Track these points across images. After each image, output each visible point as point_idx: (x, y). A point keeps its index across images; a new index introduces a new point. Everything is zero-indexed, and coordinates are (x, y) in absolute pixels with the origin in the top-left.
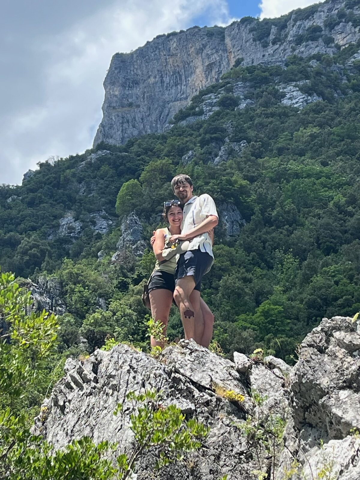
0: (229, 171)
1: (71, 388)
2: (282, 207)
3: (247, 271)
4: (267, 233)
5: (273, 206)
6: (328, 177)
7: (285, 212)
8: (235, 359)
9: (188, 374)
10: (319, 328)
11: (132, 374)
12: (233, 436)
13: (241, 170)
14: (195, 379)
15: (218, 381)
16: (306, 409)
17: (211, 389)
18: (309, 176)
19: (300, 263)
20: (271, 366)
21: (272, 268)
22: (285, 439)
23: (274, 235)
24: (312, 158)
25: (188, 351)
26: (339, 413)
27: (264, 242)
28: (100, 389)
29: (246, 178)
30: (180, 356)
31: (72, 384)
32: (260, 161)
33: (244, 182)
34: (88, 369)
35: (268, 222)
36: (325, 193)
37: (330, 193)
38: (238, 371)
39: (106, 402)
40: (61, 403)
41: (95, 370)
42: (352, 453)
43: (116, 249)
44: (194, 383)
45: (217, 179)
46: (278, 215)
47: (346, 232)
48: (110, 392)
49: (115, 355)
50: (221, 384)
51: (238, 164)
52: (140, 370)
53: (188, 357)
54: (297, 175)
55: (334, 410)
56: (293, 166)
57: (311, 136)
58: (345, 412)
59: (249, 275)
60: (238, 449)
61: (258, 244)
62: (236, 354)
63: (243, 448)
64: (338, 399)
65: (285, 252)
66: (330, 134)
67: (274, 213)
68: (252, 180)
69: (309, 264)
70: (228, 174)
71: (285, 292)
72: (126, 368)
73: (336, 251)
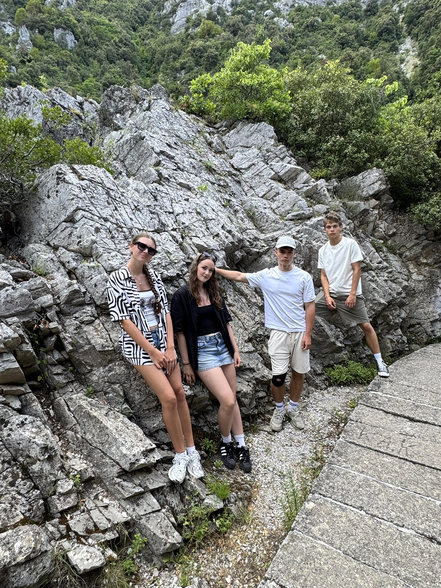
0: (68, 14)
1: (9, 102)
2: (92, 37)
3: (79, 65)
4: (86, 49)
5: (88, 36)
6: (112, 27)
7: (94, 41)
8: (77, 98)
9: (59, 102)
10: (110, 89)
11: (35, 99)
12: (78, 128)
13: (73, 15)
14: (62, 104)
15: (71, 106)
16: (104, 119)
17: (69, 109)
18: (103, 25)
19: (100, 66)
20: (91, 103)
21: (89, 66)
22: (97, 131)
23: (89, 50)
24: (105, 16)
25: (58, 92)
26: (117, 122)
27: (85, 53)
28: (22, 103)
29: (76, 19)
30: (55, 94)
31: (9, 99)
32: (82, 12)
33: (75, 22)
34: (15, 94)
35: (86, 44)
36: (110, 35)
37: (113, 35)
38: (79, 103)
39: (25, 109)
40: (5, 107)
41: (19, 94)
42: (121, 136)
43: (17, 43)
44: (61, 106)
45: (63, 17)
46: (91, 41)
47: (118, 55)
48: (27, 105)
49: (27, 89)
50: (72, 108)
51: (72, 11)
52: (38, 97)
53: (58, 95)
54: (98, 23)
55: (115, 121)
56: (97, 19)
57: (104, 5)
58: (119, 122)
59: (79, 67)
60: (80, 133)
61: (82, 53)
62: (77, 96)
63: (82, 133)
64: (116, 117)
65: (94, 59)
66: (112, 6)
67: (89, 40)
68: (79, 21)
69: (104, 67)
70: (68, 15)
71: (94, 77)
72: (32, 95)
73: (114, 63)
